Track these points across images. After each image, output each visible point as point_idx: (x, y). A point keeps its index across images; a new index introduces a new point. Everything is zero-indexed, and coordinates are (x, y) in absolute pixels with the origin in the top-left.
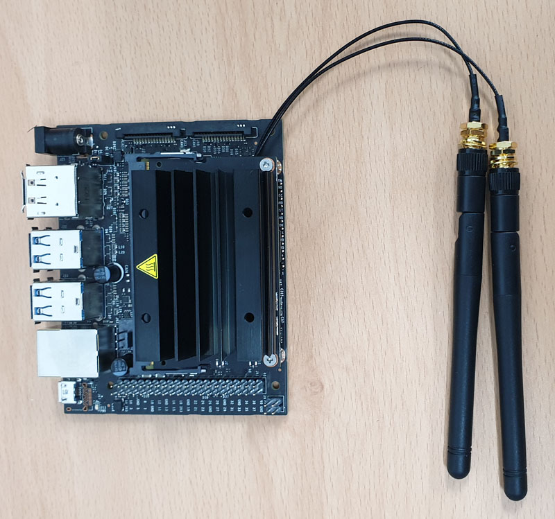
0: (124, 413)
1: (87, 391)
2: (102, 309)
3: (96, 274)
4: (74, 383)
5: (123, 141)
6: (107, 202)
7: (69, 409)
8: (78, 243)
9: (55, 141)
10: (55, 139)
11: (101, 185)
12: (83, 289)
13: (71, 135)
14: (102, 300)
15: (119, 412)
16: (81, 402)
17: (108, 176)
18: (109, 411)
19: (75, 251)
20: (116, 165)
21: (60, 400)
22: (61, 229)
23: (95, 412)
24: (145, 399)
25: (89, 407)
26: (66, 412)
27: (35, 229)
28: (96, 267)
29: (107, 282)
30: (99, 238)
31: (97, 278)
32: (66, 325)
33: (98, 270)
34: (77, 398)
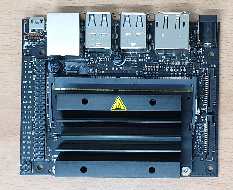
0: (23, 62)
1: (38, 36)
7: (26, 22)
15: (23, 58)
16: (30, 31)
18: (24, 51)
20: (191, 63)
23: (23, 42)
25: (26, 37)
26: (23, 20)
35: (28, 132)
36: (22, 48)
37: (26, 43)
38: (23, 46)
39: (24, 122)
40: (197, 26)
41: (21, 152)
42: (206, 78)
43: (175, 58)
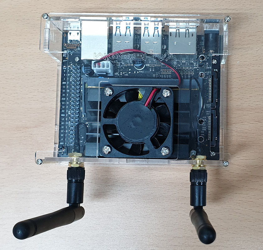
0: (62, 67)
4: (79, 40)
7: (65, 35)
15: (63, 64)
18: (64, 58)
20: (198, 68)
21: (70, 32)
34: (71, 41)
38: (63, 54)
39: (62, 115)
40: (203, 38)
41: (60, 139)
42: (210, 80)
43: (185, 64)
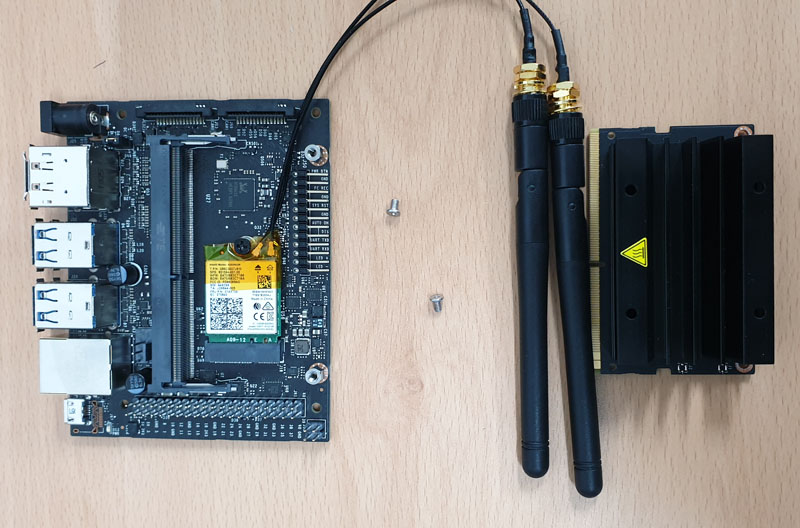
0: (140, 436)
1: (98, 410)
2: (115, 316)
3: (110, 275)
4: (83, 400)
5: (144, 121)
6: (124, 191)
7: (76, 431)
8: (89, 238)
9: (65, 118)
10: (65, 116)
11: (118, 171)
12: (95, 292)
13: (83, 111)
14: (116, 305)
15: (134, 435)
16: (90, 423)
17: (126, 162)
18: (122, 434)
19: (86, 247)
20: (135, 149)
21: (66, 421)
22: (69, 221)
23: (107, 435)
24: (165, 421)
25: (100, 429)
26: (73, 434)
27: (39, 220)
28: (110, 266)
29: (122, 285)
30: (114, 233)
31: (111, 280)
32: (75, 334)
33: (112, 270)
34: (86, 418)
35: (257, 428)
36: (117, 436)
37: (108, 430)
38: (114, 436)
39: (240, 435)
41: (292, 439)
